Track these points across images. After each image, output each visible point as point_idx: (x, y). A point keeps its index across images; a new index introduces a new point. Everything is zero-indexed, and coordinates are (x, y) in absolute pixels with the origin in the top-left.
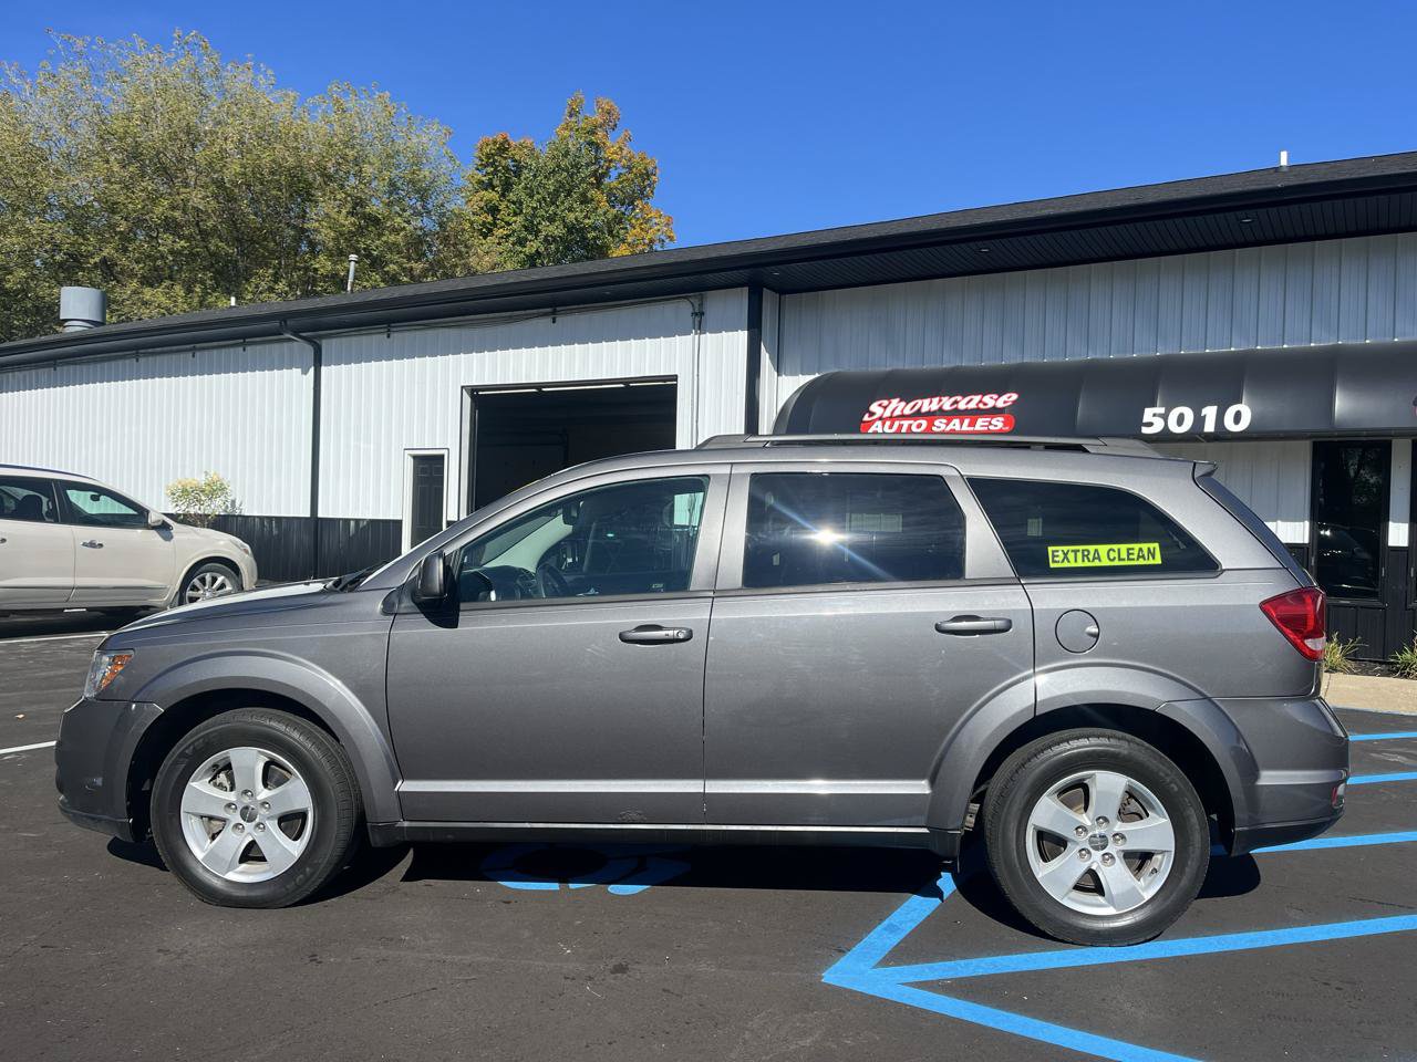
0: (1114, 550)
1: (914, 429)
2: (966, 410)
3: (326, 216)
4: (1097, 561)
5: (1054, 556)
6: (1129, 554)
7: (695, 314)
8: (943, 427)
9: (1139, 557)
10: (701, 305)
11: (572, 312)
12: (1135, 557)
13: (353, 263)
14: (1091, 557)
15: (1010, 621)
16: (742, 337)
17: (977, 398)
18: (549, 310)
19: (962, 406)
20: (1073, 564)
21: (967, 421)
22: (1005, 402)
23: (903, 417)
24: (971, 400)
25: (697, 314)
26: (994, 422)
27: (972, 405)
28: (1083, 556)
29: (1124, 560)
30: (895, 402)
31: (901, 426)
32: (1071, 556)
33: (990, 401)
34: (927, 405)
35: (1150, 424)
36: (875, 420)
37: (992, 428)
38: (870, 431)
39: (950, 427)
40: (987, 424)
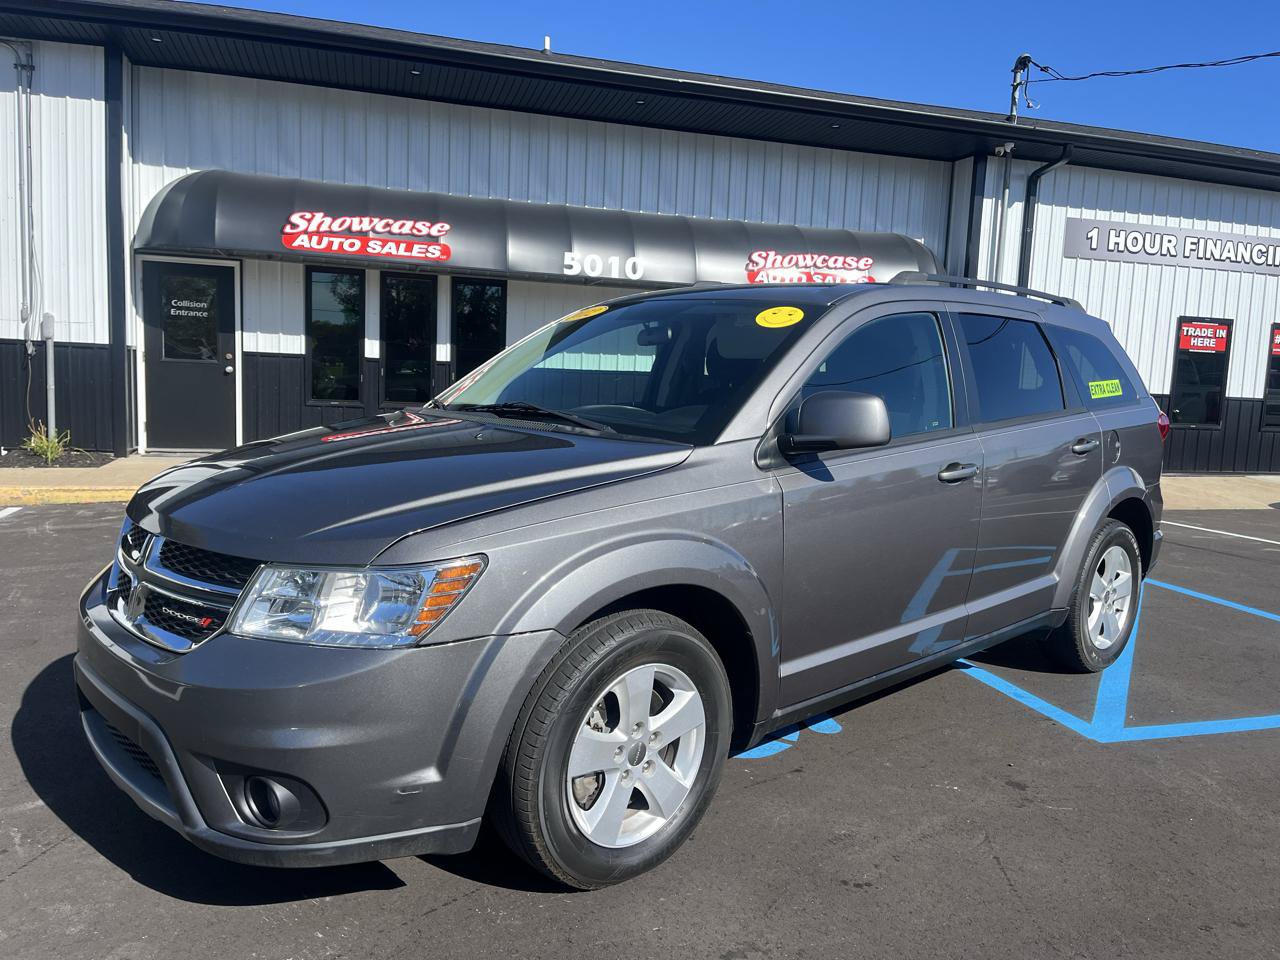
1: (346, 247)
2: (400, 234)
7: (19, 66)
8: (378, 249)
10: (30, 56)
16: (98, 107)
17: (409, 224)
19: (395, 230)
22: (439, 231)
23: (331, 233)
24: (404, 225)
25: (23, 67)
26: (430, 249)
27: (406, 230)
30: (319, 216)
31: (331, 244)
33: (423, 228)
35: (570, 267)
36: (299, 234)
37: (429, 255)
38: (296, 244)
39: (386, 250)
40: (424, 251)
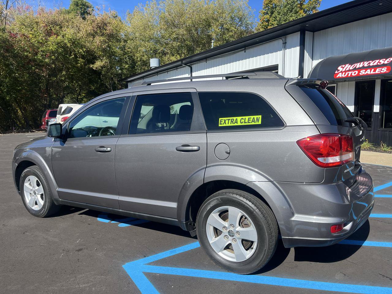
0: (243, 119)
1: (353, 74)
2: (373, 66)
3: (214, 31)
4: (236, 123)
5: (221, 122)
6: (249, 120)
7: (283, 43)
8: (364, 73)
9: (252, 121)
10: (285, 40)
11: (249, 48)
12: (251, 121)
13: (213, 43)
14: (234, 122)
15: (199, 147)
16: (298, 49)
17: (377, 61)
18: (244, 48)
19: (371, 64)
20: (227, 125)
21: (373, 70)
22: (388, 61)
23: (349, 70)
24: (375, 62)
26: (383, 69)
27: (375, 64)
28: (231, 121)
29: (246, 123)
30: (347, 65)
31: (348, 74)
32: (227, 122)
33: (382, 62)
34: (359, 65)
36: (339, 73)
37: (382, 72)
38: (337, 77)
39: (366, 72)
40: (380, 70)
